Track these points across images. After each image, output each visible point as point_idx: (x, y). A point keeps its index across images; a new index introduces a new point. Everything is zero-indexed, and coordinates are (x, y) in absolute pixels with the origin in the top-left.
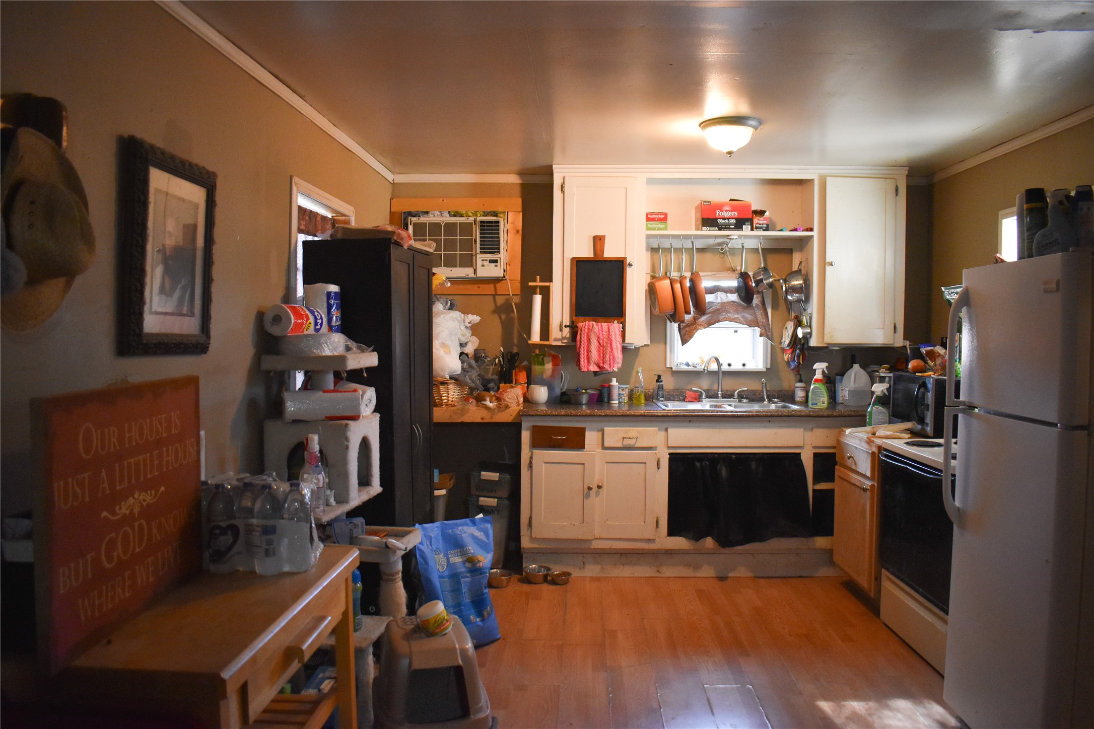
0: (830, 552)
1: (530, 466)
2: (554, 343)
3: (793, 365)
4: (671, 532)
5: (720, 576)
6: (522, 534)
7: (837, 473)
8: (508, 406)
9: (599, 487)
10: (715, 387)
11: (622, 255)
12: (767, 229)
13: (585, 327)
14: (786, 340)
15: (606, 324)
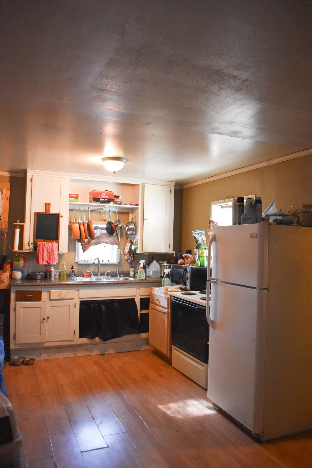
0: (147, 339)
1: (15, 310)
2: (26, 251)
3: (129, 261)
4: (81, 336)
5: (102, 353)
6: (10, 342)
7: (150, 306)
8: (3, 281)
9: (48, 318)
10: (96, 271)
11: (58, 212)
12: (120, 204)
13: (41, 244)
14: (127, 251)
15: (51, 243)
